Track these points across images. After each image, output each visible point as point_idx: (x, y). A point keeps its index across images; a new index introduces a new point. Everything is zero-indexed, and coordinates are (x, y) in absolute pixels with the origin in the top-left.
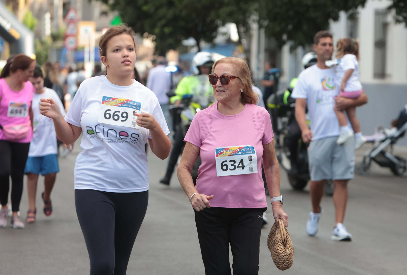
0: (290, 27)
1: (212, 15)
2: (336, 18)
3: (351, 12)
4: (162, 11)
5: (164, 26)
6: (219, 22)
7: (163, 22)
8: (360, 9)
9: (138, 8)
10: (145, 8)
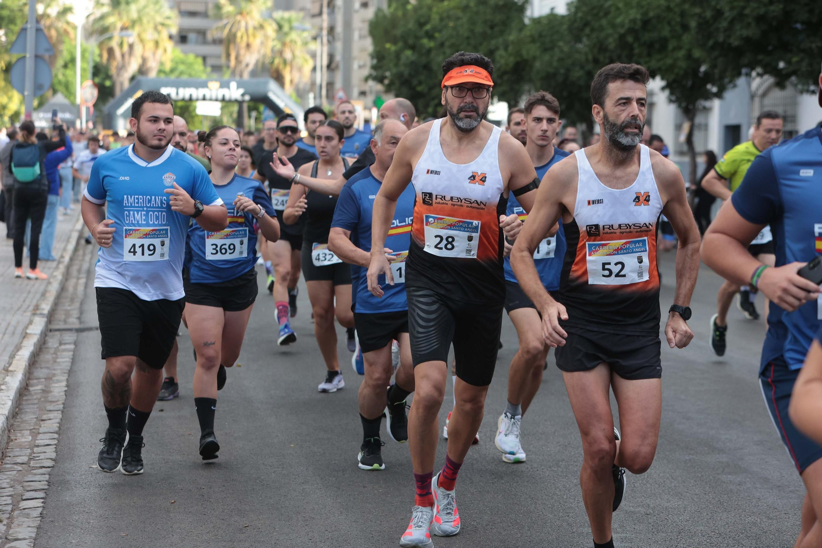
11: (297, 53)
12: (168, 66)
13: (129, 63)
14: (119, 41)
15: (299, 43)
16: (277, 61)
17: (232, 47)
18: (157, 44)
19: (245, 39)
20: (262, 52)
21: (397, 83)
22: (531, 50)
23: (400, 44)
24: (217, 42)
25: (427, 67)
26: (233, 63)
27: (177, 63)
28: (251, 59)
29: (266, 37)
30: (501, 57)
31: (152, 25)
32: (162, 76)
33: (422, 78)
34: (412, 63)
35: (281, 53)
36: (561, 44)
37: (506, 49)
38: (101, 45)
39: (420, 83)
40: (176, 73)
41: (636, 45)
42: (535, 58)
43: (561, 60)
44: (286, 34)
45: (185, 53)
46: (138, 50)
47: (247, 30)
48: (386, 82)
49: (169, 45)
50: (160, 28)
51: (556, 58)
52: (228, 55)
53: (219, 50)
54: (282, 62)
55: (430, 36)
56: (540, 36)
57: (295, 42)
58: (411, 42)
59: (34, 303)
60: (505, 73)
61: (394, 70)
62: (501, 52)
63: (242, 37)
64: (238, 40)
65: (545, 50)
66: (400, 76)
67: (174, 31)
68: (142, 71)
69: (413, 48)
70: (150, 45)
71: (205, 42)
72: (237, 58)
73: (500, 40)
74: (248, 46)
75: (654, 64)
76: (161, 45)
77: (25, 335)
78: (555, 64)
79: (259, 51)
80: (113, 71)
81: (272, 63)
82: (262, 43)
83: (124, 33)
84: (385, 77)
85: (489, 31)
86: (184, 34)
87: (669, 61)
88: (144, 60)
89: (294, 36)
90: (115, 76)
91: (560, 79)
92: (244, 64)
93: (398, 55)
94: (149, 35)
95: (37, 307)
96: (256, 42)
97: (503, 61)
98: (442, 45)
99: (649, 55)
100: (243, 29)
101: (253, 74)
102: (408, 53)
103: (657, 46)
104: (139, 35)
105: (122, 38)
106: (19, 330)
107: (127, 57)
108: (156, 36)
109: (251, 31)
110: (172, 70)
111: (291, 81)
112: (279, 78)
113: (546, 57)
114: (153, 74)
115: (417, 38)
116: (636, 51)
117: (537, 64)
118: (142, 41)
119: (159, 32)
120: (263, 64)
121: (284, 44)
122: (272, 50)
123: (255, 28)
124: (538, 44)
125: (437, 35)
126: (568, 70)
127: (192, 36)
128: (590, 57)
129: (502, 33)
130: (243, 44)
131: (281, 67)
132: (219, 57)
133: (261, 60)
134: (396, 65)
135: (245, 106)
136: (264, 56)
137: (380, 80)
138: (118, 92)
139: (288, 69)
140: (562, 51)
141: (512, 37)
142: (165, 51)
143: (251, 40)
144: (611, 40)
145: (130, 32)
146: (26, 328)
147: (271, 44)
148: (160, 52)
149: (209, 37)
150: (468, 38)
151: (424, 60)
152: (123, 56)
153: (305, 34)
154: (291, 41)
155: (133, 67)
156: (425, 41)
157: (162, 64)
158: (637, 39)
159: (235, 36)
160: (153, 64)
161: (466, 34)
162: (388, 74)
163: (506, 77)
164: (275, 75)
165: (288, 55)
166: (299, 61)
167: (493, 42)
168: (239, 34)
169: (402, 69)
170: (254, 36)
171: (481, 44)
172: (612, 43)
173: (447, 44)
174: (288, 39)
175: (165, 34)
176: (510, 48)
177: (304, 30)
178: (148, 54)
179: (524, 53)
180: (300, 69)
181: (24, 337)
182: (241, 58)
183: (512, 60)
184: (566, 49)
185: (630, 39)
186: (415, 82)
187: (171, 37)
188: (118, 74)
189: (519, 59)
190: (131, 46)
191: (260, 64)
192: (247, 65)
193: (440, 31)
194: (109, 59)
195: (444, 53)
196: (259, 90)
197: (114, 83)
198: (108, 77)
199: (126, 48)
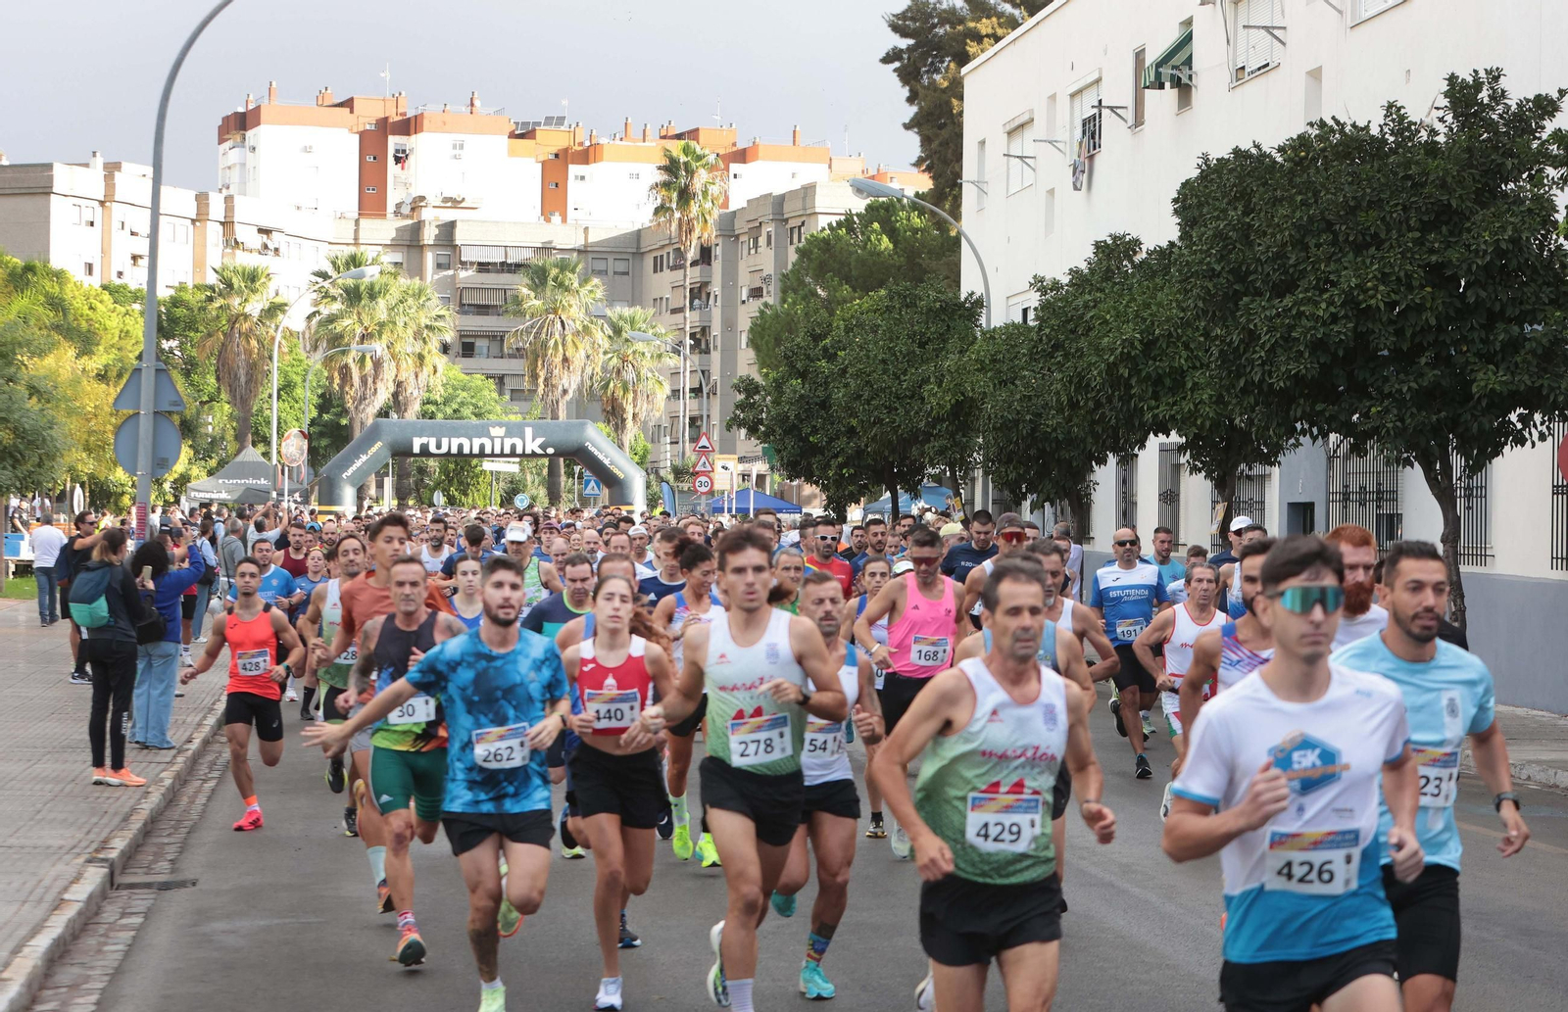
1: (915, 452)
2: (1102, 462)
3: (1124, 454)
4: (841, 443)
8: (1137, 452)
9: (803, 439)
10: (813, 439)
12: (439, 395)
13: (373, 394)
14: (359, 356)
15: (648, 355)
16: (612, 385)
18: (420, 359)
21: (778, 431)
22: (979, 384)
23: (783, 370)
25: (824, 405)
26: (541, 386)
27: (453, 389)
30: (931, 394)
31: (411, 330)
33: (818, 423)
34: (802, 397)
35: (619, 372)
38: (328, 361)
39: (815, 431)
41: (1133, 382)
42: (984, 396)
45: (467, 372)
46: (389, 372)
48: (760, 430)
49: (440, 361)
52: (535, 375)
53: (521, 365)
54: (619, 385)
55: (831, 357)
57: (642, 354)
58: (799, 366)
60: (938, 420)
61: (774, 411)
62: (932, 387)
63: (556, 347)
64: (550, 351)
66: (782, 419)
67: (449, 337)
68: (397, 403)
69: (803, 375)
70: (409, 362)
71: (501, 355)
72: (548, 380)
74: (565, 361)
75: (1162, 411)
76: (428, 359)
79: (582, 371)
80: (350, 404)
81: (605, 387)
82: (588, 356)
83: (367, 342)
86: (467, 340)
87: (1188, 406)
88: (399, 386)
90: (353, 411)
91: (1025, 429)
92: (558, 389)
93: (780, 385)
94: (408, 346)
96: (578, 356)
97: (934, 401)
98: (844, 371)
99: (1156, 396)
100: (558, 335)
102: (796, 382)
103: (1168, 382)
104: (390, 346)
105: (363, 350)
107: (370, 380)
108: (418, 347)
109: (569, 338)
110: (447, 401)
111: (636, 416)
112: (614, 415)
114: (413, 410)
115: (811, 358)
117: (988, 406)
118: (394, 355)
119: (425, 341)
120: (590, 389)
121: (624, 358)
122: (605, 369)
123: (576, 333)
124: (990, 374)
125: (839, 354)
126: (1037, 415)
127: (481, 345)
128: (1065, 398)
129: (937, 355)
130: (558, 359)
131: (619, 394)
132: (520, 377)
133: (586, 384)
134: (777, 403)
136: (591, 377)
137: (752, 427)
138: (357, 434)
139: (631, 395)
140: (1027, 385)
141: (949, 362)
142: (435, 370)
143: (570, 351)
145: (375, 341)
147: (601, 358)
148: (425, 372)
149: (507, 347)
151: (820, 393)
152: (364, 380)
154: (635, 353)
155: (383, 395)
156: (823, 364)
157: (429, 390)
159: (544, 346)
160: (415, 394)
162: (764, 416)
164: (609, 409)
168: (551, 343)
169: (786, 407)
170: (574, 345)
173: (851, 370)
174: (630, 350)
175: (434, 345)
176: (946, 380)
178: (407, 374)
179: (968, 388)
182: (554, 381)
183: (949, 400)
186: (806, 429)
187: (444, 349)
188: (357, 408)
189: (959, 398)
190: (378, 364)
191: (584, 391)
192: (565, 392)
194: (342, 387)
195: (846, 385)
196: (571, 439)
197: (351, 420)
198: (345, 412)
199: (369, 364)
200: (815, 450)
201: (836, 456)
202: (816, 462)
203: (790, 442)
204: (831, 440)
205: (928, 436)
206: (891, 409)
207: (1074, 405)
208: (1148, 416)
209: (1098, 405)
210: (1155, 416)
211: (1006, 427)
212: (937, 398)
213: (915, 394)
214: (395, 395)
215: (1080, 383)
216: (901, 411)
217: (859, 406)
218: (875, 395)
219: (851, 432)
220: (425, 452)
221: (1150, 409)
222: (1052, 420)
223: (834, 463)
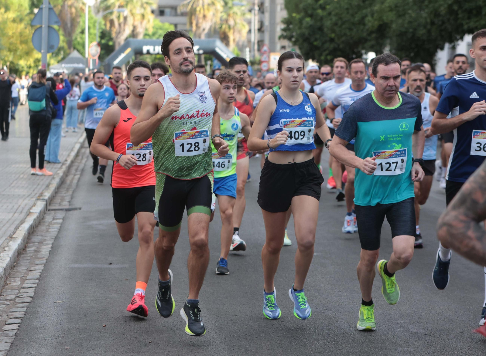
0: (412, 54)
1: (359, 47)
2: (442, 49)
3: (453, 44)
4: (327, 45)
5: (327, 55)
6: (363, 51)
7: (327, 52)
8: (460, 42)
9: (311, 44)
10: (315, 43)
11: (238, 21)
12: (150, 32)
13: (124, 30)
14: (118, 15)
15: (239, 14)
16: (224, 27)
17: (193, 17)
18: (143, 16)
19: (202, 11)
20: (214, 20)
21: (301, 40)
22: (390, 16)
23: (302, 14)
24: (183, 14)
25: (321, 29)
26: (194, 28)
27: (157, 29)
28: (206, 25)
29: (216, 10)
30: (369, 21)
31: (139, 4)
32: (147, 37)
33: (318, 36)
34: (311, 26)
35: (227, 21)
36: (410, 12)
37: (372, 16)
38: (105, 17)
39: (316, 40)
40: (157, 36)
41: (460, 12)
42: (392, 22)
43: (410, 22)
44: (230, 8)
45: (162, 22)
46: (130, 21)
47: (203, 6)
48: (293, 39)
49: (151, 17)
50: (145, 5)
51: (406, 21)
52: (191, 23)
53: (185, 19)
54: (227, 26)
55: (323, 8)
56: (396, 6)
57: (236, 14)
58: (310, 12)
59: (40, 191)
60: (372, 32)
61: (299, 32)
62: (369, 18)
63: (200, 11)
64: (198, 13)
65: (400, 16)
66: (302, 35)
67: (155, 7)
68: (134, 34)
69: (311, 16)
70: (138, 17)
71: (176, 15)
72: (197, 25)
73: (369, 10)
74: (204, 16)
75: (472, 24)
76: (146, 17)
77: (29, 214)
78: (406, 25)
79: (212, 20)
80: (114, 35)
81: (221, 27)
82: (214, 15)
83: (121, 9)
84: (292, 37)
85: (362, 4)
86: (162, 9)
88: (135, 27)
89: (235, 9)
90: (115, 39)
91: (409, 36)
92: (201, 29)
93: (301, 21)
94: (138, 11)
95: (41, 195)
96: (210, 14)
97: (370, 24)
98: (330, 14)
99: (469, 18)
100: (201, 5)
101: (209, 35)
102: (308, 19)
103: (474, 12)
104: (131, 11)
105: (119, 12)
106: (25, 211)
107: (122, 25)
108: (142, 11)
109: (206, 7)
110: (154, 34)
111: (234, 40)
112: (225, 39)
113: (400, 21)
114: (141, 37)
115: (314, 9)
116: (460, 16)
117: (394, 26)
118: (133, 14)
119: (145, 9)
120: (215, 28)
121: (229, 15)
122: (221, 20)
123: (209, 5)
124: (394, 12)
125: (328, 7)
126: (415, 29)
127: (167, 11)
128: (429, 20)
129: (371, 5)
130: (201, 16)
131: (227, 30)
132: (185, 24)
133: (213, 26)
134: (300, 28)
135: (203, 57)
136: (215, 23)
137: (289, 38)
138: (117, 48)
139: (232, 31)
140: (411, 17)
141: (376, 8)
142: (149, 21)
143: (206, 12)
144: (442, 8)
145: (124, 9)
146: (31, 209)
147: (219, 15)
148: (145, 22)
149: (179, 11)
150: (347, 9)
151: (319, 24)
152: (120, 25)
153: (243, 8)
154: (234, 13)
155: (128, 31)
156: (320, 11)
157: (146, 29)
158: (460, 7)
159: (195, 10)
160: (140, 30)
161: (346, 6)
162: (294, 34)
163: (374, 35)
164: (223, 36)
165: (231, 22)
166: (239, 26)
167: (364, 11)
168: (198, 9)
169: (304, 30)
170: (208, 10)
171: (356, 13)
172: (443, 10)
173: (333, 13)
174: (231, 12)
175: (149, 10)
176: (376, 15)
177: (242, 6)
178: (137, 23)
179: (385, 18)
180: (240, 32)
181: (28, 215)
182: (200, 25)
183: (376, 24)
184: (413, 15)
185: (455, 7)
186: (312, 39)
187: (153, 12)
188: (117, 37)
189: (381, 23)
190: (125, 18)
191: (212, 29)
192: (204, 30)
193: (329, 4)
194: (111, 27)
195: (331, 19)
196: (209, 47)
197: (114, 43)
198: (111, 39)
199: (122, 19)
200: (317, 48)
201: (325, 50)
202: (316, 53)
203: (306, 45)
204: (323, 43)
205: (366, 40)
206: (350, 29)
207: (433, 23)
208: (466, 27)
209: (443, 23)
210: (469, 27)
211: (401, 35)
212: (371, 23)
213: (362, 22)
214: (133, 31)
215: (436, 14)
216: (355, 30)
217: (337, 29)
218: (343, 23)
219: (332, 40)
220: (148, 52)
221: (467, 23)
222: (421, 32)
223: (324, 53)
